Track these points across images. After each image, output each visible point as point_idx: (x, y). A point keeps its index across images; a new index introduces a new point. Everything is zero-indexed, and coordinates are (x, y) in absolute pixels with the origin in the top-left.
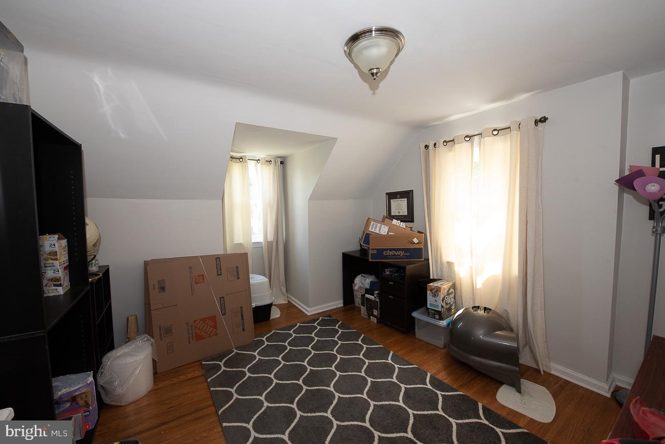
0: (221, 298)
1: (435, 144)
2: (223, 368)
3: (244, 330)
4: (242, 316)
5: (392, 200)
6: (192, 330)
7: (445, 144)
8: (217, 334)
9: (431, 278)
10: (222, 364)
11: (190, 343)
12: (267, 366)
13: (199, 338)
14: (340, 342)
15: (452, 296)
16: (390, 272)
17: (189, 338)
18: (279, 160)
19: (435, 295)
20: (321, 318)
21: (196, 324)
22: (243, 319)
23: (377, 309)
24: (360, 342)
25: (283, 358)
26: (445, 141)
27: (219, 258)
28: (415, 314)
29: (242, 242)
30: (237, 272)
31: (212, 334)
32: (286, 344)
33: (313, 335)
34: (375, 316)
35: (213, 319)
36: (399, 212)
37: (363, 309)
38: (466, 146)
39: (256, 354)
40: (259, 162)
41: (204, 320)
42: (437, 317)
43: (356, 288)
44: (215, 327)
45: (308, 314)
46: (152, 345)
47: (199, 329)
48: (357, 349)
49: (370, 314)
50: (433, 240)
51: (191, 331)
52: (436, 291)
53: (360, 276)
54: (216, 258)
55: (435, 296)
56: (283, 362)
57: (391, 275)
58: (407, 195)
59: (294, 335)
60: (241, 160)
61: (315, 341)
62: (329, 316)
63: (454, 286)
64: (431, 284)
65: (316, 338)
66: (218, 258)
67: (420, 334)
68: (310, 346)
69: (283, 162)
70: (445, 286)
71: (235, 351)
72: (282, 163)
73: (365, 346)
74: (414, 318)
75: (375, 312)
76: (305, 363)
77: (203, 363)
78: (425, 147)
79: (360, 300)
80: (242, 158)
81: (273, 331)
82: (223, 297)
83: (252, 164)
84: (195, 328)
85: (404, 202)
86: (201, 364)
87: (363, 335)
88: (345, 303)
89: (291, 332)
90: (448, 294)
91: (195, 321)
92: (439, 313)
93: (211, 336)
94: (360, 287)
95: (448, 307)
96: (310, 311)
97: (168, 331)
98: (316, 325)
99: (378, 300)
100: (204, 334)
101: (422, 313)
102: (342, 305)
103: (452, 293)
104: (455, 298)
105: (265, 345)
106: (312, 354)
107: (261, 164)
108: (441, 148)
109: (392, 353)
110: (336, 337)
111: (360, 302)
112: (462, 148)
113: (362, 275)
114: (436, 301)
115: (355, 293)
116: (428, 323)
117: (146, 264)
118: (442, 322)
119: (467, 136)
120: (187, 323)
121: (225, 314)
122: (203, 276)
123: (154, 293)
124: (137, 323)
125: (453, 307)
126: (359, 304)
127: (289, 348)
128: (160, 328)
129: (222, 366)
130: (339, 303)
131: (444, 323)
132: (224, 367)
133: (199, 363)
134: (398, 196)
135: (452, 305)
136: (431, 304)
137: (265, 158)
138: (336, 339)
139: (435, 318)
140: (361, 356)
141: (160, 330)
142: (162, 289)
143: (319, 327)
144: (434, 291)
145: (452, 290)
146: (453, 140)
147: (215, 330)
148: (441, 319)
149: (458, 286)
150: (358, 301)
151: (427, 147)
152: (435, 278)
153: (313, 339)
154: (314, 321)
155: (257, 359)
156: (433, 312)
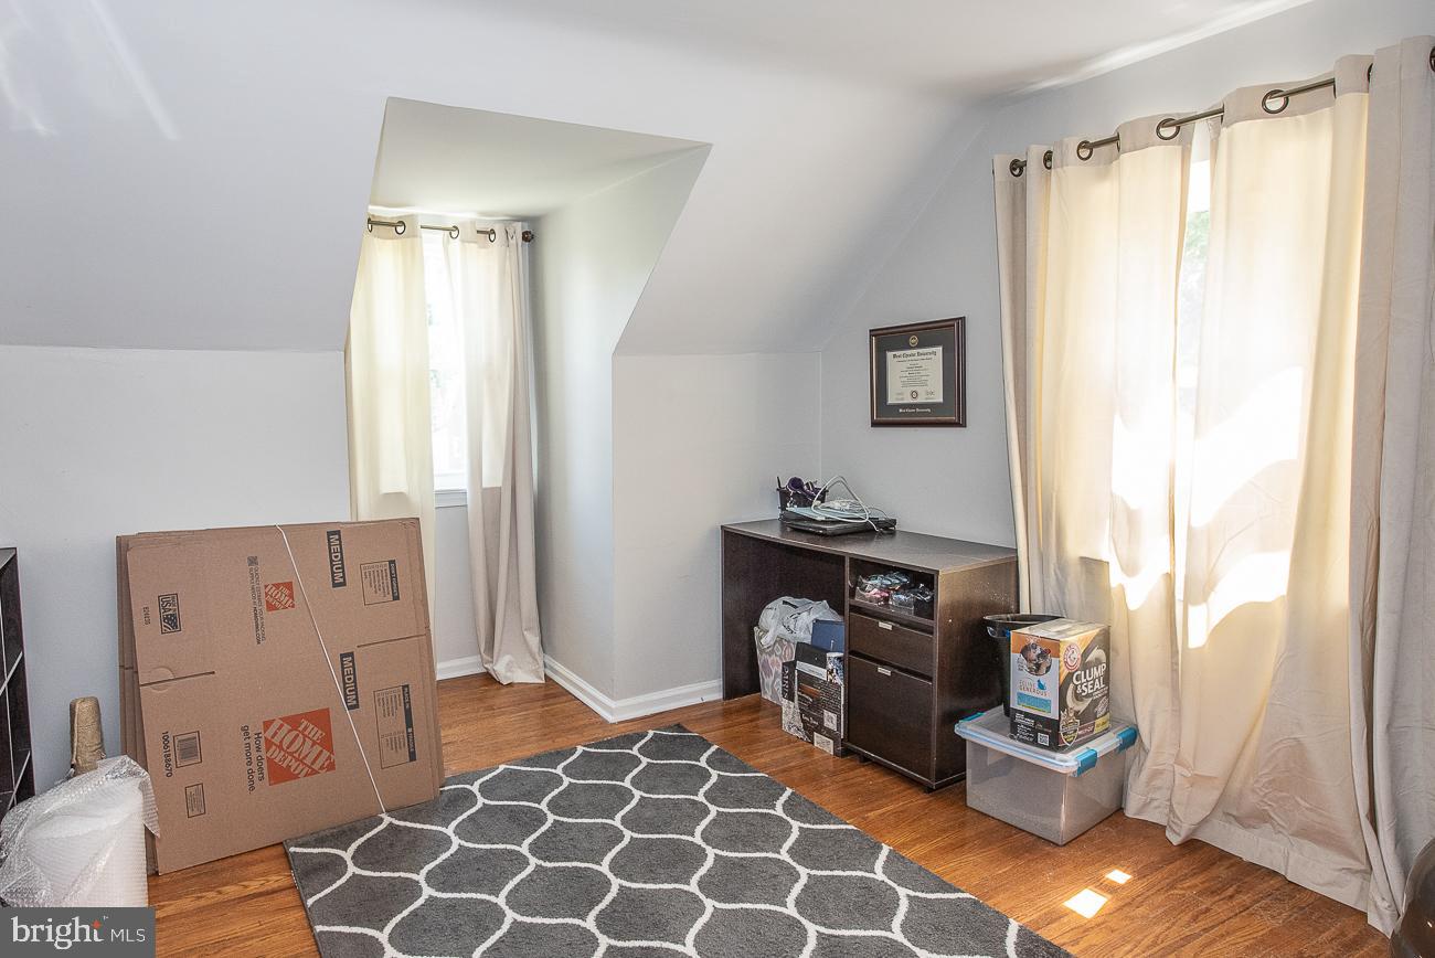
0: (342, 656)
1: (1048, 157)
2: (352, 869)
3: (412, 757)
4: (408, 713)
5: (890, 355)
6: (258, 749)
7: (1085, 153)
8: (331, 767)
9: (1025, 610)
10: (347, 855)
11: (252, 788)
12: (488, 871)
13: (280, 774)
14: (713, 810)
15: (1098, 672)
16: (881, 589)
17: (251, 773)
18: (519, 228)
19: (1038, 666)
20: (651, 733)
21: (269, 733)
22: (409, 724)
23: (835, 710)
24: (779, 811)
25: (534, 849)
26: (1084, 145)
27: (338, 533)
28: (968, 729)
29: (403, 488)
30: (394, 577)
31: (316, 766)
32: (543, 806)
33: (627, 783)
34: (829, 733)
35: (321, 718)
36: (914, 394)
37: (790, 712)
38: (1160, 156)
39: (449, 831)
40: (454, 234)
41: (293, 721)
42: (1044, 739)
43: (766, 640)
44: (327, 743)
45: (611, 719)
46: (142, 787)
47: (280, 747)
48: (772, 832)
49: (812, 727)
50: (1031, 485)
51: (254, 755)
52: (1043, 655)
53: (779, 601)
54: (329, 534)
55: (1036, 669)
56: (534, 861)
57: (886, 599)
58: (947, 335)
59: (567, 781)
60: (400, 229)
61: (634, 803)
62: (679, 727)
63: (1105, 640)
64: (1025, 630)
65: (638, 794)
66: (334, 534)
67: (981, 794)
68: (619, 816)
69: (531, 234)
70: (1074, 638)
71: (387, 820)
72: (528, 237)
73: (796, 825)
74: (965, 740)
75: (831, 720)
76: (604, 868)
77: (292, 849)
78: (1012, 169)
79: (779, 680)
80: (402, 223)
81: (502, 767)
82: (351, 654)
83: (432, 243)
84: (269, 743)
85: (931, 362)
86: (286, 854)
87: (789, 791)
88: (731, 690)
89: (559, 770)
90: (1085, 666)
91: (267, 725)
92: (1052, 727)
93: (314, 772)
94: (780, 640)
95: (1082, 707)
96: (615, 709)
97: (190, 749)
98: (635, 751)
99: (839, 680)
100: (294, 764)
101: (993, 727)
102: (719, 696)
103: (1098, 662)
104: (1107, 679)
105: (479, 805)
106: (626, 841)
107: (463, 241)
108: (1071, 170)
109: (886, 850)
110: (702, 791)
111: (779, 688)
112: (1147, 166)
113: (786, 598)
114: (1041, 687)
115: (761, 658)
116: (1010, 760)
117: (123, 546)
118: (1059, 756)
119: (1165, 123)
120: (245, 730)
121: (357, 706)
122: (289, 586)
123: (148, 634)
124: (99, 722)
125: (1100, 709)
126: (774, 692)
127: (551, 818)
128: (166, 740)
129: (350, 863)
130: (710, 690)
131: (1067, 762)
132: (355, 865)
133: (280, 849)
134: (914, 340)
135: (1095, 703)
136: (1021, 696)
137: (473, 223)
138: (700, 798)
139: (1035, 743)
140: (784, 856)
141: (166, 746)
142: (172, 622)
143: (645, 761)
144: (1033, 654)
145: (1097, 653)
146: (1115, 139)
147: (326, 753)
148: (1056, 745)
149: (1118, 639)
150: (771, 684)
151: (1017, 167)
152: (1038, 611)
153: (625, 796)
154: (630, 740)
155: (454, 848)
156: (1030, 722)
